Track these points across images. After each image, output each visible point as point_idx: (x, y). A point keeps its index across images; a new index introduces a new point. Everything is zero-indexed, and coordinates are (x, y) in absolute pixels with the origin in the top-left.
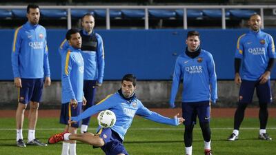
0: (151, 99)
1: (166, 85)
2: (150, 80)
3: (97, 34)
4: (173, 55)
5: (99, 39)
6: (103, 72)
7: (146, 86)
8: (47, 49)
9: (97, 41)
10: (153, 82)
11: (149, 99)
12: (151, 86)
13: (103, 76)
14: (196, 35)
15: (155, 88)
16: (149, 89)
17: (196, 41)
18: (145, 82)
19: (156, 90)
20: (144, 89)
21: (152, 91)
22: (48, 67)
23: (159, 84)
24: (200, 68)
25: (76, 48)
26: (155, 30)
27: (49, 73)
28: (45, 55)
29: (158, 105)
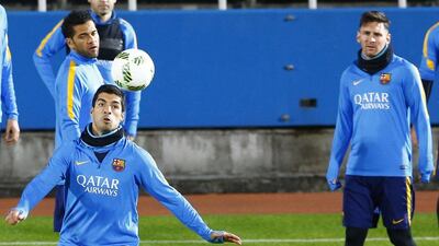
0: (234, 171)
1: (269, 138)
2: (232, 128)
3: (122, 21)
4: (286, 68)
5: (127, 33)
6: (137, 109)
7: (222, 141)
8: (8, 56)
9: (123, 37)
10: (240, 131)
11: (229, 172)
12: (235, 141)
13: (137, 117)
14: (379, 21)
15: (244, 145)
16: (228, 149)
17: (377, 34)
18: (220, 132)
19: (245, 152)
20: (218, 148)
21: (237, 153)
22: (13, 98)
23: (253, 137)
24: (385, 97)
25: (86, 57)
26: (237, 11)
27: (15, 111)
28: (5, 68)
29: (251, 186)
